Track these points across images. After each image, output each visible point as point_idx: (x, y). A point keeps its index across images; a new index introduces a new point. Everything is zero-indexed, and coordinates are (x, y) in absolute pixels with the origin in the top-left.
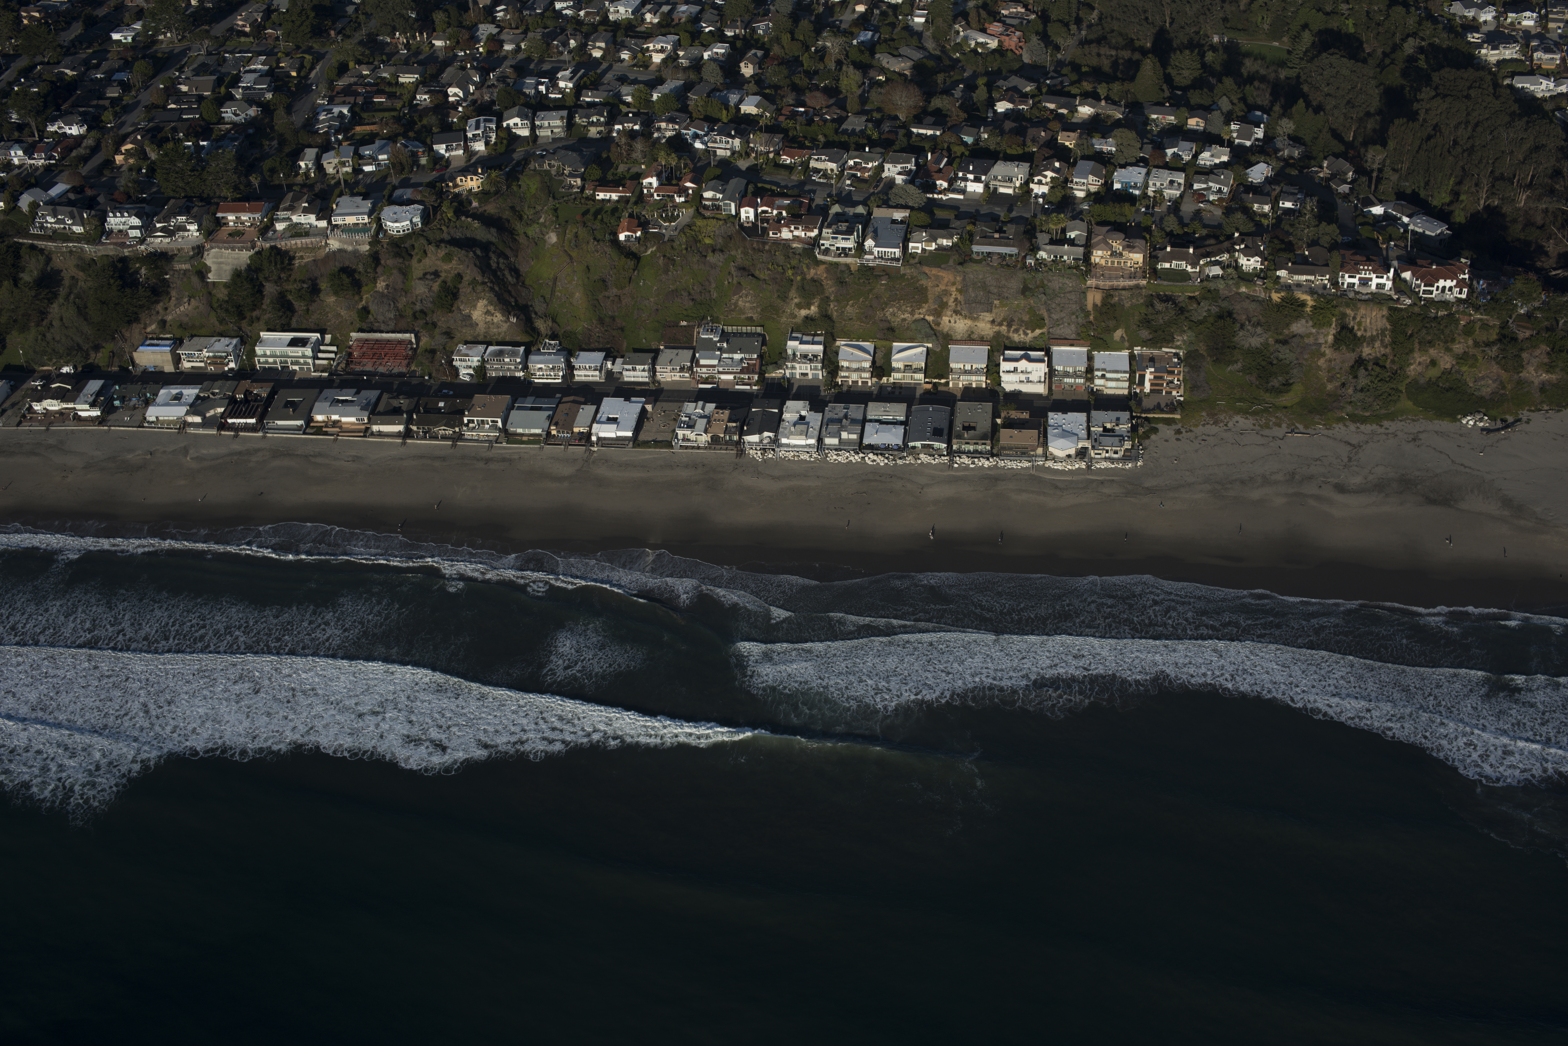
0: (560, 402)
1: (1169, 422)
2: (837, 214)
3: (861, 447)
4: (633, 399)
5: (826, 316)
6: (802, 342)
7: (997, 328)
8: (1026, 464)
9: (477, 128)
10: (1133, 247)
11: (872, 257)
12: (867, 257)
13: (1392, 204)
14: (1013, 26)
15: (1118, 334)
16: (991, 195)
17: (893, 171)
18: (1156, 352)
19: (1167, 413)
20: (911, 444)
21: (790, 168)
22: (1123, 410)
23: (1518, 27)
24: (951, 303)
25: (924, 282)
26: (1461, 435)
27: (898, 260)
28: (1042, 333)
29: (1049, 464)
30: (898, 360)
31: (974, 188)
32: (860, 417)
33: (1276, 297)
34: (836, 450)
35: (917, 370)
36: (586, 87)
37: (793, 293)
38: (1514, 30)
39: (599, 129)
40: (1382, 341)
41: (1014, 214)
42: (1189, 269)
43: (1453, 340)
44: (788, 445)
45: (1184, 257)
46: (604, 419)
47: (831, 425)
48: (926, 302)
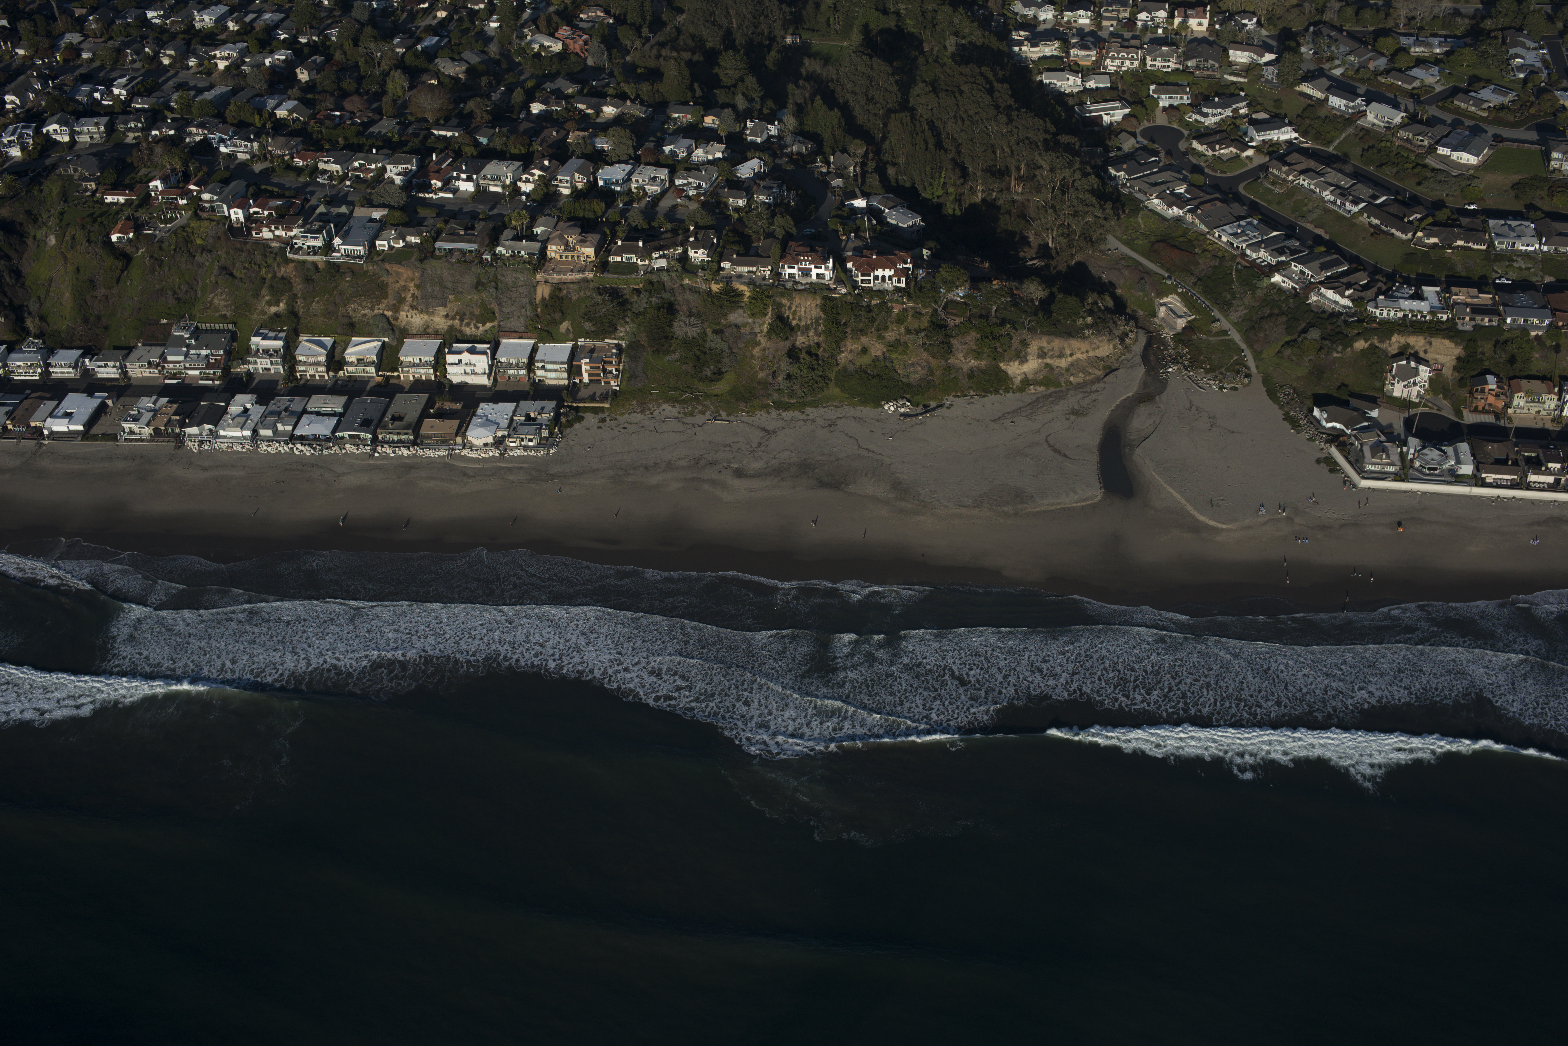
0: (26, 398)
1: (596, 411)
2: (321, 214)
3: (292, 438)
4: (97, 394)
5: (293, 313)
6: (265, 338)
7: (450, 322)
8: (443, 453)
9: (12, 134)
10: (585, 241)
11: (339, 255)
12: (334, 255)
13: (879, 198)
14: (582, 29)
15: (565, 326)
16: (481, 193)
17: (394, 173)
18: (598, 343)
19: (598, 402)
20: (341, 434)
21: (299, 171)
22: (550, 399)
23: (1074, 25)
24: (409, 298)
25: (384, 278)
26: (878, 421)
27: (360, 257)
28: (493, 327)
29: (466, 452)
30: (350, 355)
31: (466, 187)
32: (300, 409)
33: (715, 288)
34: (268, 441)
35: (368, 364)
36: (140, 94)
37: (264, 292)
38: (1068, 28)
39: (137, 134)
40: (816, 330)
41: (495, 211)
42: (639, 262)
43: (886, 328)
44: (225, 437)
45: (635, 250)
46: (60, 414)
47: (271, 417)
48: (386, 297)
